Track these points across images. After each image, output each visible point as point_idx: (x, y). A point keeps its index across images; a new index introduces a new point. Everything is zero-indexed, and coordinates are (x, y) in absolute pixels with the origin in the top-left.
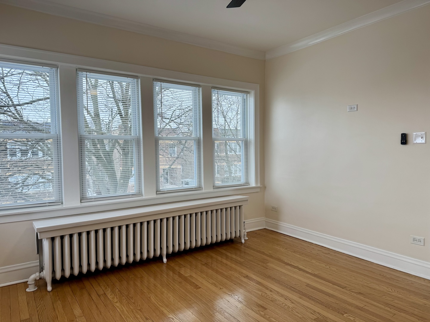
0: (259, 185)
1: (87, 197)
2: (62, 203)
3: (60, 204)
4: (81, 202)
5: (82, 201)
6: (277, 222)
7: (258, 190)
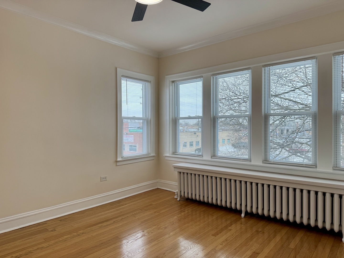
3: (202, 157)
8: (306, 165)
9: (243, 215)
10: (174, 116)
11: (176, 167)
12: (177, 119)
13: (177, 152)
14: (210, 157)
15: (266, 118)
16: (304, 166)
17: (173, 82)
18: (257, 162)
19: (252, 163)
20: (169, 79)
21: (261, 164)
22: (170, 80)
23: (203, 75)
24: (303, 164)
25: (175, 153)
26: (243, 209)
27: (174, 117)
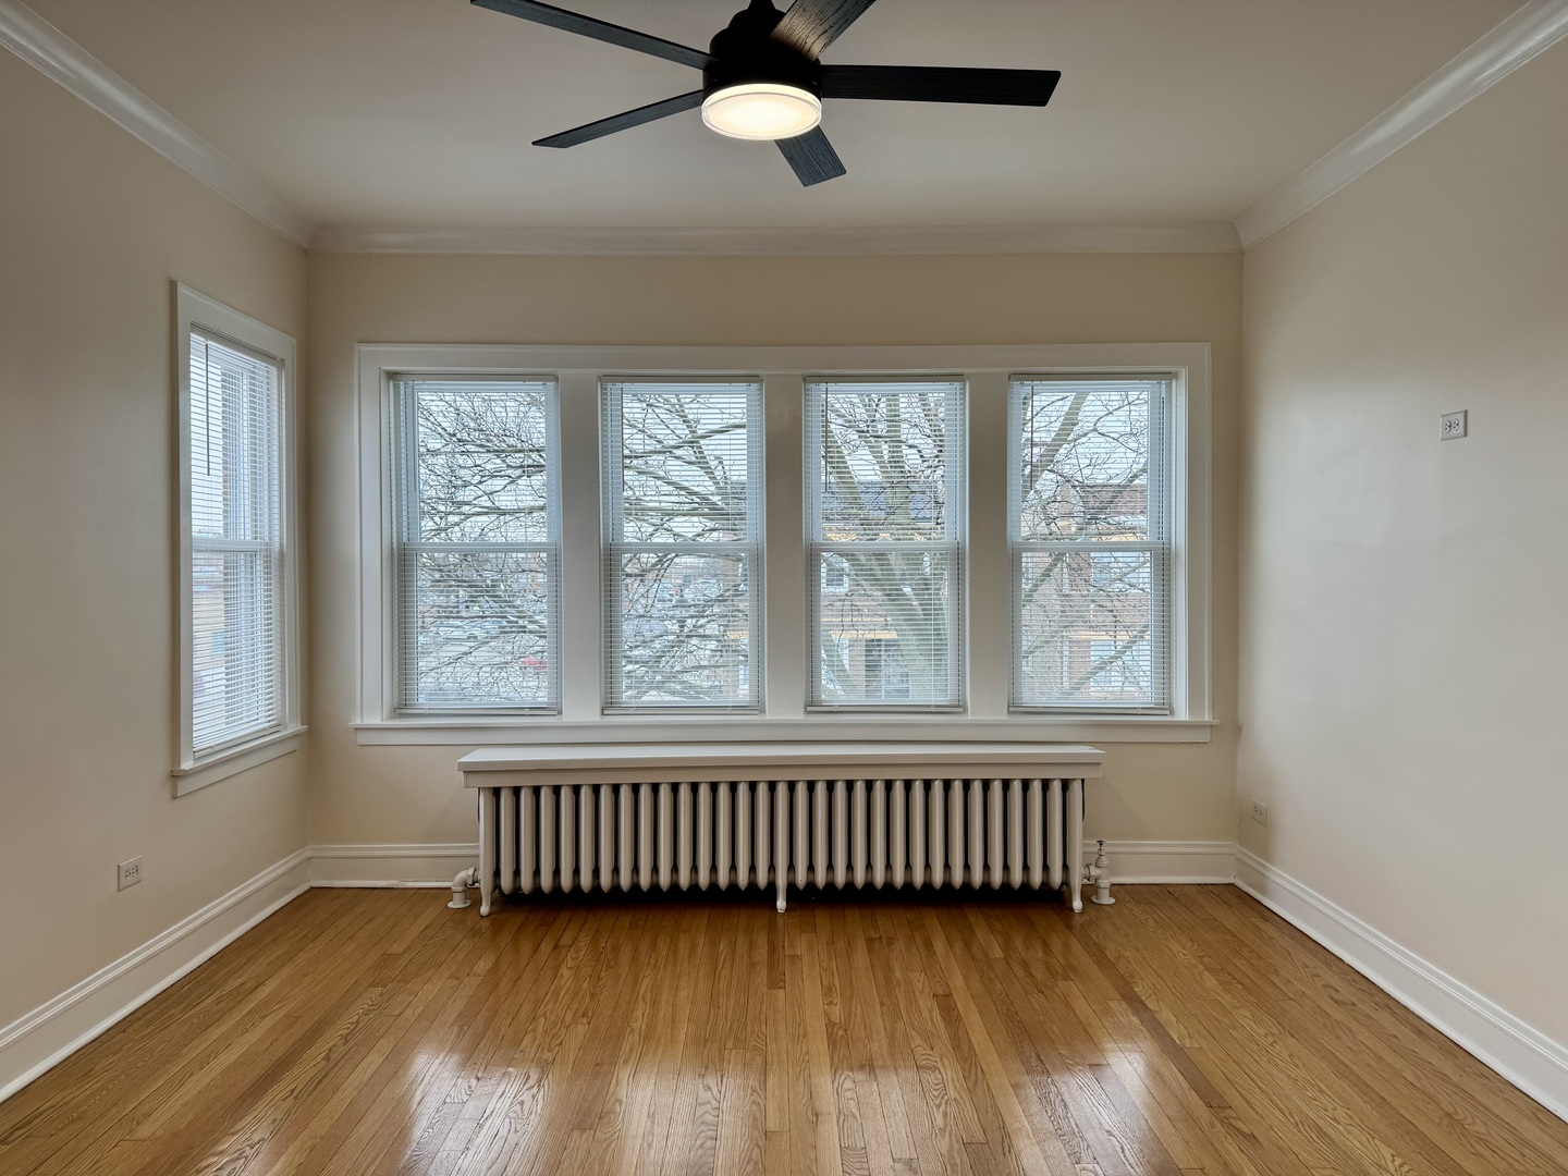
0: (1207, 718)
1: (620, 703)
2: (560, 713)
3: (555, 713)
4: (603, 714)
5: (605, 712)
6: (1264, 866)
7: (1204, 736)
8: (937, 706)
9: (781, 904)
10: (395, 535)
11: (471, 771)
12: (415, 549)
13: (410, 705)
14: (598, 711)
15: (812, 557)
16: (933, 710)
17: (392, 376)
18: (785, 711)
19: (769, 717)
20: (370, 361)
21: (800, 717)
22: (385, 368)
23: (560, 372)
24: (929, 706)
25: (402, 707)
26: (781, 882)
27: (395, 540)
